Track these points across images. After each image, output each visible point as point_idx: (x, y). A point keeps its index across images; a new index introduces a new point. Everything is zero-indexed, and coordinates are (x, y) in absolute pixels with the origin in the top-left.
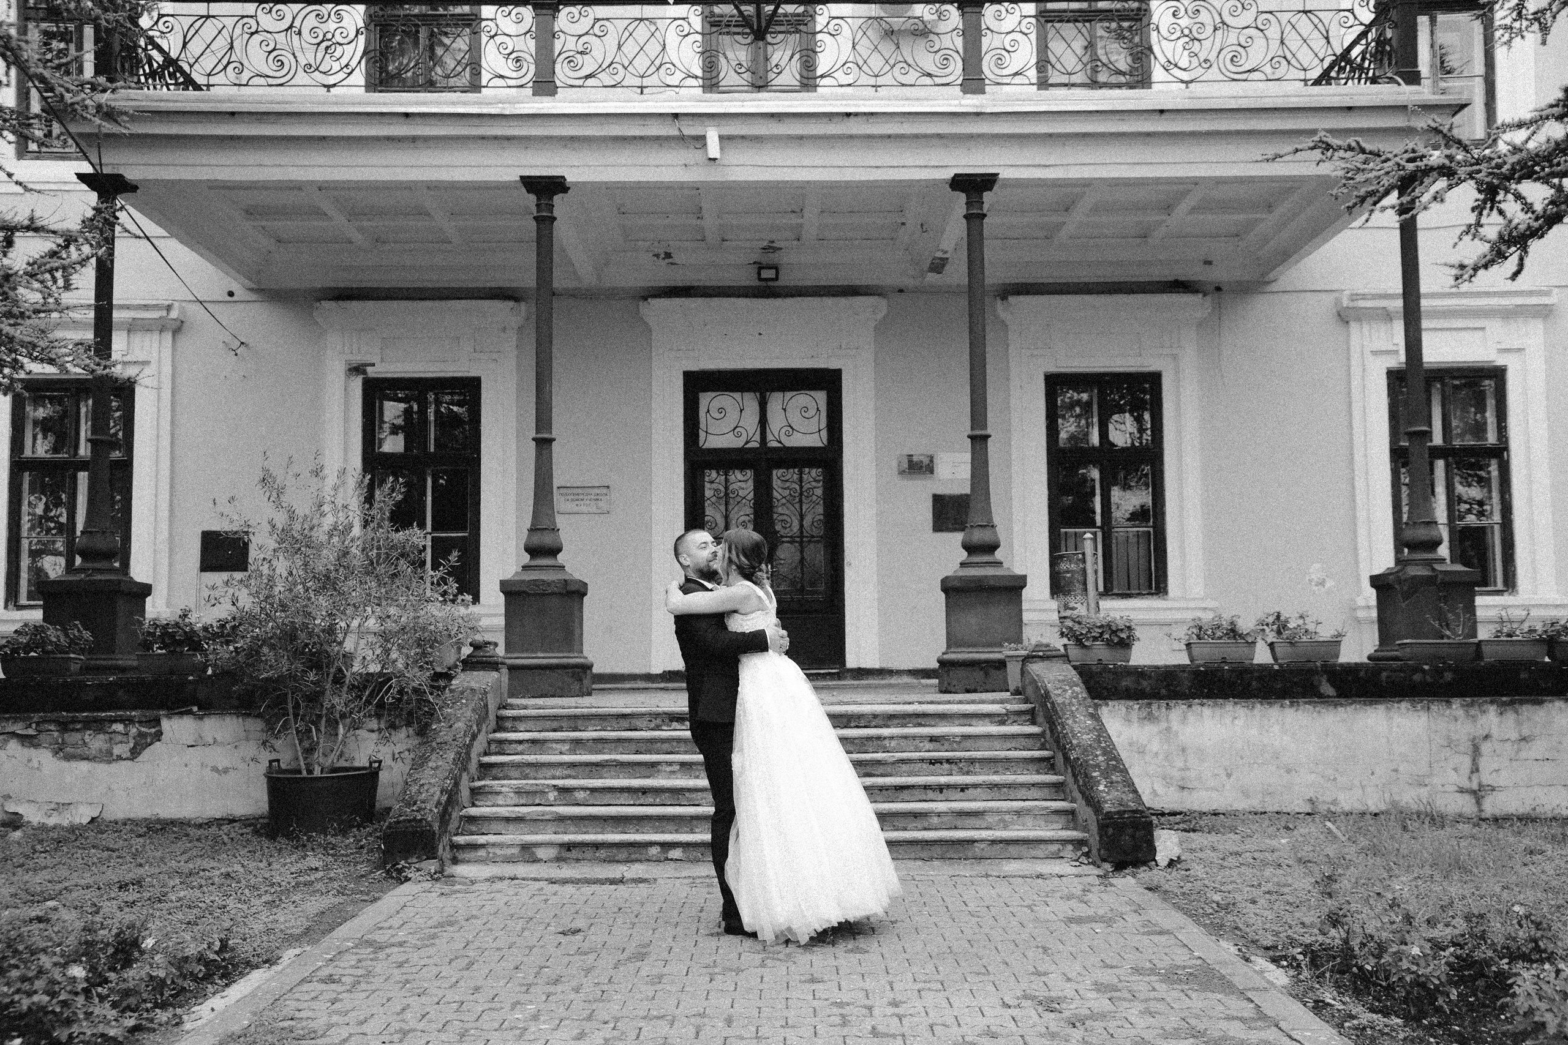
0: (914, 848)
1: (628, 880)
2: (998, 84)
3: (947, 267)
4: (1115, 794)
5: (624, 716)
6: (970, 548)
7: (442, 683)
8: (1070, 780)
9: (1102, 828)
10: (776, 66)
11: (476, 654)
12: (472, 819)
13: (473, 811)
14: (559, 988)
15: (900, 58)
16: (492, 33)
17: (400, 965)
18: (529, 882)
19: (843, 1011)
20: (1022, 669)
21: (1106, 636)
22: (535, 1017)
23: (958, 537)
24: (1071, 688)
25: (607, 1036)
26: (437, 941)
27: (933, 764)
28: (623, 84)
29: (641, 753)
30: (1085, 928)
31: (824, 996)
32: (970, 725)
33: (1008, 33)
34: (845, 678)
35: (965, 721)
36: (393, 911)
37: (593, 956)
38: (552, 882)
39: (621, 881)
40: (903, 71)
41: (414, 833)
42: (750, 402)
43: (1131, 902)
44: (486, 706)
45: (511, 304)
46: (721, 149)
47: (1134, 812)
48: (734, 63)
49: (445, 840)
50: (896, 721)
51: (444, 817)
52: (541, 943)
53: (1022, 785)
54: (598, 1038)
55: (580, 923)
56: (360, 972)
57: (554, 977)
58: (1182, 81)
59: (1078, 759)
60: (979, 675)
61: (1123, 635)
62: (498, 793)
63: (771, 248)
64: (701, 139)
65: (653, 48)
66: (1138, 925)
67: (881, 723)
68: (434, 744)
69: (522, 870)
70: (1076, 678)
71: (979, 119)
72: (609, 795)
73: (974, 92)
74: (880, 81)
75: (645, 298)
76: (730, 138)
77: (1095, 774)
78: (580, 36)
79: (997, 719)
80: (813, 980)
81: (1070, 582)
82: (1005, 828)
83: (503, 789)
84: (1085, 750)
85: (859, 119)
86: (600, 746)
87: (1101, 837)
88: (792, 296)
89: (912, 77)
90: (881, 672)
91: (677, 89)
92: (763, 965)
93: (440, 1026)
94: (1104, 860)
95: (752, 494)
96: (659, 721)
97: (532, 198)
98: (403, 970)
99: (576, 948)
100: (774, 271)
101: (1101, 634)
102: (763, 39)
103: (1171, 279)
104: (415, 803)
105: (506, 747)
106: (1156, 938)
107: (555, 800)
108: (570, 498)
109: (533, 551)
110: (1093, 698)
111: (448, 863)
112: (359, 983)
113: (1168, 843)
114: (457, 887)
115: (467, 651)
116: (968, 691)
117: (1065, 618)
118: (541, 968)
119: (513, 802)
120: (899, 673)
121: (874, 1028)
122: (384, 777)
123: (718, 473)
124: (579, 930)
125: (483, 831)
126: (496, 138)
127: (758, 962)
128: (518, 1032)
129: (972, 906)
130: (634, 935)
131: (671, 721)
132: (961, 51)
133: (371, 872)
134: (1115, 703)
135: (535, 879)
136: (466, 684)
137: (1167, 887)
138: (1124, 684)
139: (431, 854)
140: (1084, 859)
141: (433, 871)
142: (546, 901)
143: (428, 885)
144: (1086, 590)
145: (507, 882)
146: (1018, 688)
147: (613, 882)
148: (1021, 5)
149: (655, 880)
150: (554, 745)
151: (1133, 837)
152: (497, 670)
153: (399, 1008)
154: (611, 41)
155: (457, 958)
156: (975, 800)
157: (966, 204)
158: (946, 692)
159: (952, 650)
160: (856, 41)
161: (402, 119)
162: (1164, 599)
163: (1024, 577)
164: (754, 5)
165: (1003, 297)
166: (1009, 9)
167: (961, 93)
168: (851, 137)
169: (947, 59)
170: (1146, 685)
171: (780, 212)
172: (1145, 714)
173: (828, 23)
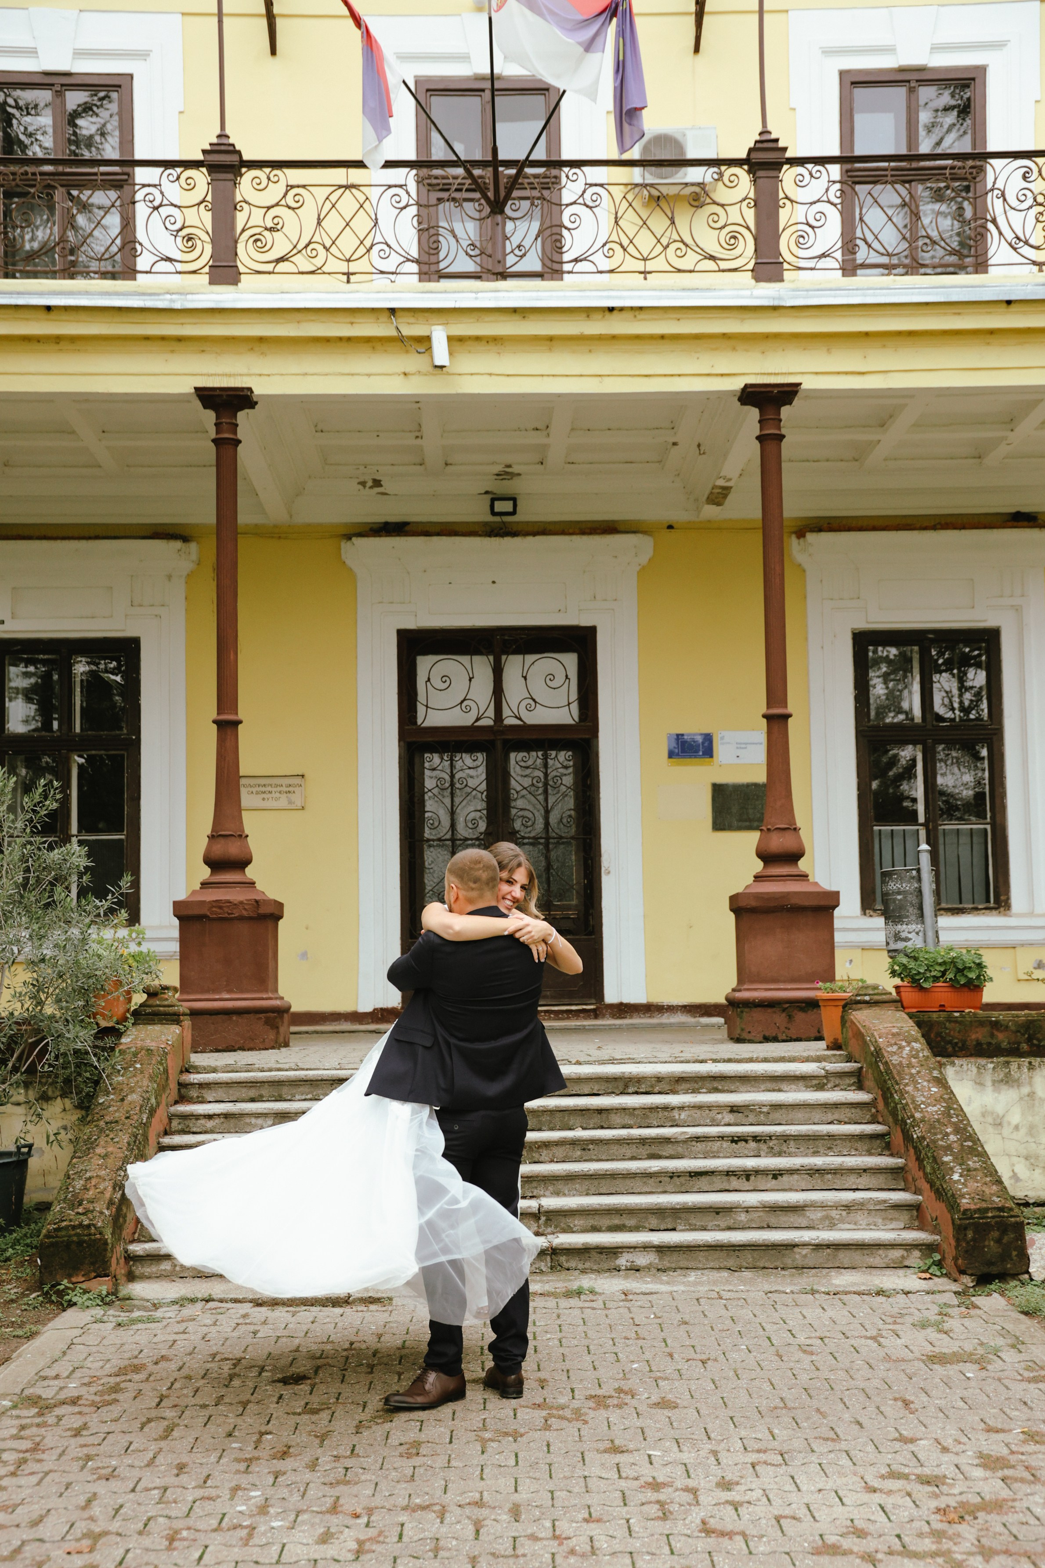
0: (718, 1254)
2: (800, 268)
3: (730, 497)
4: (973, 1185)
6: (767, 857)
7: (109, 1041)
8: (913, 1165)
9: (960, 1230)
10: (519, 246)
11: (151, 1002)
14: (288, 1464)
15: (675, 236)
16: (156, 203)
17: (77, 1433)
18: (230, 1305)
19: (662, 1497)
20: (842, 1017)
21: (950, 975)
22: (263, 1509)
23: (750, 839)
24: (909, 1043)
25: (362, 1537)
26: (119, 1396)
27: (736, 1142)
28: (325, 269)
30: (952, 1370)
31: (632, 1474)
32: (780, 1090)
33: (811, 204)
34: (603, 1016)
35: (774, 1085)
37: (325, 1415)
38: (258, 1303)
40: (679, 253)
41: (80, 1243)
42: (482, 666)
43: (1004, 1332)
44: (166, 1071)
45: (178, 544)
46: (451, 354)
47: (1001, 1209)
48: (465, 244)
49: (119, 1249)
50: (684, 1086)
51: (118, 1221)
52: (257, 1397)
53: (852, 1171)
54: (348, 1540)
55: (303, 1366)
56: (26, 1445)
57: (281, 1448)
58: (1034, 263)
59: (924, 1138)
60: (780, 1019)
61: (972, 975)
63: (506, 474)
64: (425, 342)
65: (362, 224)
66: (1020, 1367)
67: (667, 1087)
68: (102, 1123)
69: (219, 1288)
70: (915, 1031)
71: (776, 314)
73: (769, 280)
74: (650, 266)
75: (349, 537)
76: (461, 339)
77: (946, 1159)
78: (269, 208)
79: (815, 1082)
80: (616, 1450)
81: (901, 907)
82: (832, 1226)
84: (932, 1126)
85: (624, 315)
87: (958, 1241)
88: (534, 534)
89: (690, 260)
90: (648, 1009)
91: (392, 277)
92: (547, 1427)
93: (140, 1526)
94: (962, 1272)
95: (484, 784)
97: (210, 416)
98: (81, 1440)
99: (303, 1403)
100: (511, 503)
101: (944, 973)
102: (502, 212)
103: (1013, 510)
104: (80, 1204)
105: (190, 1122)
108: (254, 790)
109: (215, 864)
110: (935, 1055)
111: (122, 1280)
112: (25, 1461)
114: (136, 1314)
115: (139, 998)
116: (767, 1039)
117: (895, 951)
118: (261, 1434)
120: (671, 1009)
121: (704, 1522)
122: (34, 1163)
123: (442, 759)
124: (304, 1377)
126: (163, 338)
127: (540, 1422)
128: (246, 1531)
129: (802, 1339)
132: (752, 226)
133: (23, 1295)
134: (964, 1061)
135: (236, 1301)
136: (139, 1044)
138: (973, 1037)
139: (102, 1271)
140: (934, 1270)
141: (104, 1293)
142: (255, 1333)
143: (98, 1312)
144: (922, 915)
145: (200, 1305)
146: (836, 1040)
148: (827, 166)
151: (999, 1241)
152: (178, 1022)
153: (82, 1500)
154: (309, 214)
155: (149, 1420)
156: (791, 1190)
157: (760, 422)
158: (739, 1040)
159: (746, 987)
160: (619, 215)
161: (43, 314)
162: (1005, 915)
163: (836, 894)
164: (491, 169)
165: (800, 534)
166: (814, 172)
167: (753, 281)
168: (614, 337)
169: (735, 237)
170: (1002, 1038)
171: (519, 430)
172: (1002, 1075)
173: (584, 192)
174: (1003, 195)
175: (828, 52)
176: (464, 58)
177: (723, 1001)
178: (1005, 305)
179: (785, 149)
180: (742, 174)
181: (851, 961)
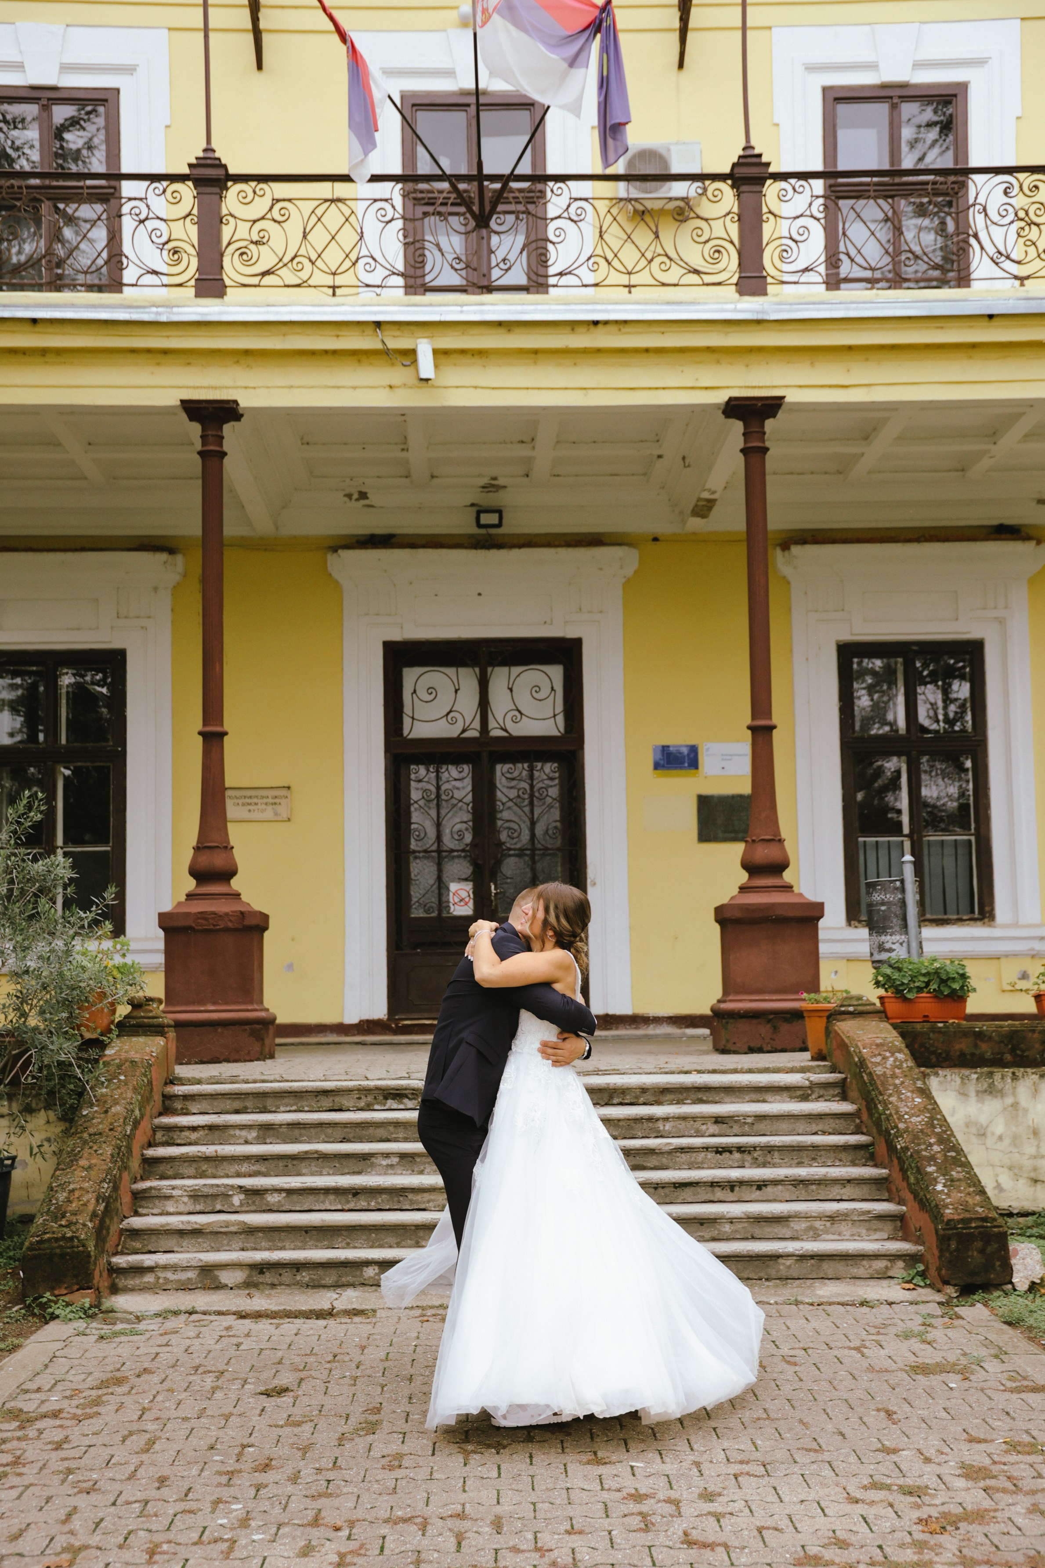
1: (338, 1313)
2: (784, 282)
3: (715, 510)
4: (957, 1195)
5: (326, 1093)
6: (750, 867)
7: (93, 1053)
8: (897, 1176)
9: (943, 1240)
10: (504, 260)
11: (135, 1014)
12: (135, 1233)
13: (136, 1222)
14: (270, 1477)
15: (659, 250)
16: (142, 217)
17: (58, 1446)
18: (213, 1317)
20: (827, 1028)
21: (934, 986)
22: (244, 1522)
23: (737, 850)
24: (893, 1054)
25: (343, 1550)
26: (102, 1409)
27: (721, 1153)
28: (310, 282)
29: (349, 1141)
30: (935, 1380)
31: (615, 1486)
32: (764, 1101)
33: (795, 218)
36: (39, 1367)
37: (307, 1428)
38: (242, 1316)
39: (329, 1314)
40: (663, 267)
41: (63, 1256)
42: (468, 678)
43: (987, 1343)
44: (150, 1083)
45: (163, 556)
46: (436, 366)
47: (984, 1220)
48: (450, 257)
49: (102, 1262)
50: (669, 1097)
51: (101, 1233)
52: (240, 1409)
53: (836, 1181)
54: (329, 1553)
55: (286, 1379)
57: (262, 1460)
58: (1016, 277)
59: (907, 1148)
60: (764, 1030)
61: (956, 986)
62: (169, 1197)
63: (492, 487)
64: (410, 355)
65: (348, 237)
66: (1003, 1377)
68: (85, 1135)
69: (202, 1300)
70: (899, 1042)
71: (759, 327)
72: (311, 1198)
73: (753, 294)
74: (635, 280)
75: (335, 549)
76: (446, 352)
77: (930, 1169)
78: (255, 222)
79: (799, 1093)
80: (599, 1461)
81: (886, 918)
82: (816, 1237)
83: (175, 1193)
84: (916, 1137)
85: (609, 328)
86: (296, 1132)
87: (941, 1251)
88: (520, 546)
89: (674, 274)
90: (635, 1020)
91: (378, 290)
93: (121, 1539)
94: (946, 1283)
95: (470, 796)
96: (370, 1099)
97: (196, 429)
98: (62, 1454)
99: (285, 1416)
100: (497, 515)
101: (927, 984)
102: (487, 226)
103: (996, 522)
104: (63, 1216)
105: (175, 1135)
106: (1031, 1397)
107: (242, 1205)
108: (240, 801)
109: (200, 874)
110: (919, 1065)
111: (105, 1292)
113: (1028, 1260)
114: (119, 1327)
115: (123, 1010)
116: (752, 1050)
117: (879, 961)
118: (244, 1447)
119: (186, 1209)
120: (657, 1020)
121: (686, 1534)
122: (17, 1175)
123: (428, 770)
124: (286, 1390)
125: (150, 1248)
126: (149, 351)
128: (226, 1544)
129: (785, 1350)
130: (358, 1394)
131: (386, 1098)
132: (736, 240)
133: (6, 1308)
134: (947, 1072)
135: (220, 1313)
136: (123, 1055)
137: (1030, 1321)
138: (957, 1047)
139: (84, 1282)
140: (918, 1280)
141: (87, 1305)
142: (238, 1345)
143: (81, 1325)
144: (905, 926)
145: (183, 1317)
146: (820, 1050)
147: (320, 1315)
148: (811, 181)
149: (374, 1311)
150: (237, 1132)
151: (982, 1251)
152: (162, 1034)
153: (62, 1514)
154: (294, 228)
155: (131, 1433)
156: (775, 1201)
157: (744, 434)
158: (724, 1051)
159: (731, 998)
160: (604, 229)
161: (29, 327)
162: (990, 926)
163: (822, 905)
164: (476, 183)
165: (785, 546)
166: (797, 187)
167: (737, 295)
168: (599, 351)
169: (719, 252)
170: (986, 1049)
171: (505, 442)
172: (985, 1086)
173: (569, 206)
174: (985, 209)
175: (811, 68)
176: (450, 73)
177: (709, 1012)
178: (987, 319)
179: (768, 164)
180: (726, 188)
181: (836, 972)
